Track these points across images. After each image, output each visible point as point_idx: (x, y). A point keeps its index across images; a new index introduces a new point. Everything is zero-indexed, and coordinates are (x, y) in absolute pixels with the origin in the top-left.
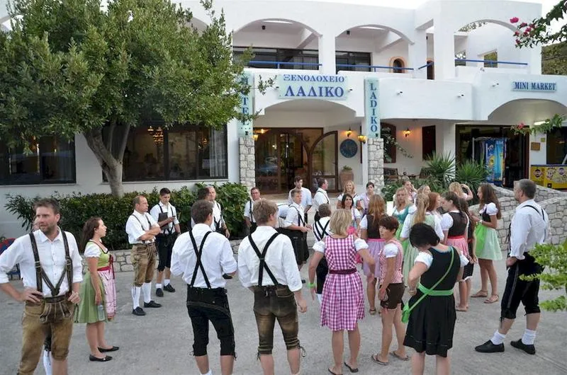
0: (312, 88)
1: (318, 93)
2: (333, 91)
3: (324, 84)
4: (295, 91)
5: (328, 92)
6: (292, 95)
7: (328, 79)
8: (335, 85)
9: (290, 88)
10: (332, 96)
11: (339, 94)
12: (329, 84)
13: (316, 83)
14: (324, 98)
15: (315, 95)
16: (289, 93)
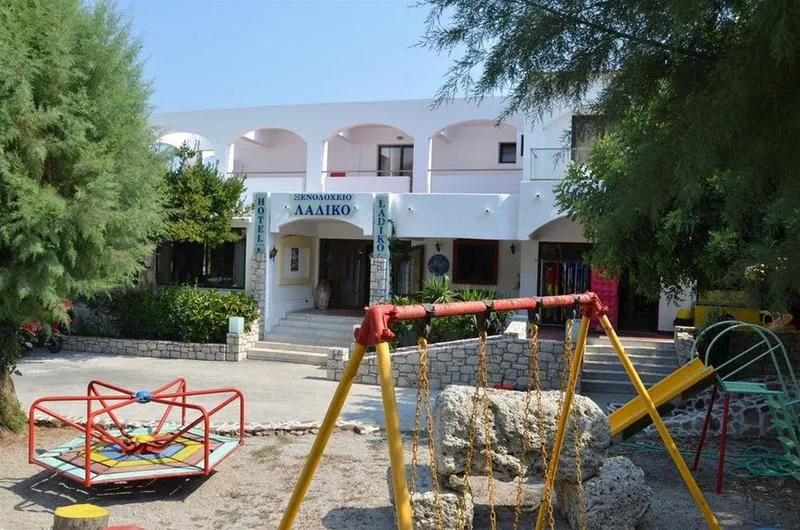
0: (320, 207)
1: (325, 212)
2: (340, 210)
3: (331, 203)
4: (304, 210)
5: (335, 211)
6: (301, 213)
7: (336, 197)
8: (341, 203)
9: (299, 207)
10: (338, 214)
11: (346, 212)
12: (336, 203)
13: (324, 201)
14: (331, 217)
15: (322, 214)
16: (299, 212)
